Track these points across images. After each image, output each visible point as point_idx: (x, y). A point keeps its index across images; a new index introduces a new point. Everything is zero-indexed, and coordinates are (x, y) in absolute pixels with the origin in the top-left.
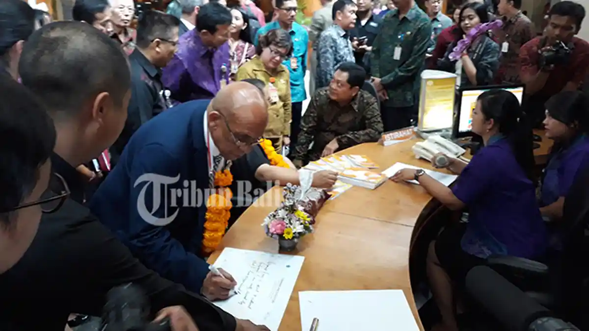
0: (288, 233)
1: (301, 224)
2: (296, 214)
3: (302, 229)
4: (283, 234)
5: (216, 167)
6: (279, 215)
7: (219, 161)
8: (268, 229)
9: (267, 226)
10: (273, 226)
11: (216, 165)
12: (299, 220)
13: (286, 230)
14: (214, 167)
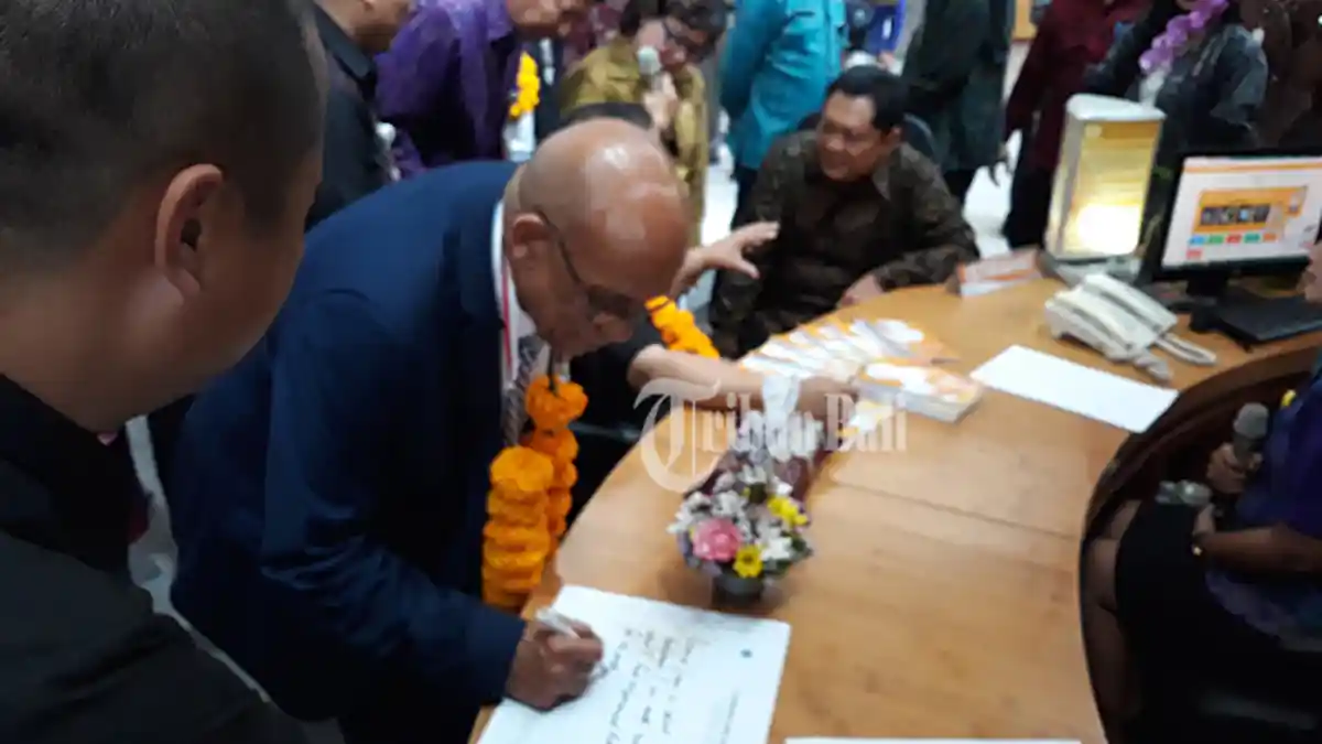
0: (748, 560)
1: (784, 534)
2: (771, 505)
3: (787, 549)
4: (732, 561)
5: (526, 369)
6: (720, 509)
7: (533, 354)
8: (691, 546)
9: (687, 535)
10: (702, 540)
11: (525, 362)
12: (779, 524)
13: (741, 553)
14: (520, 370)
